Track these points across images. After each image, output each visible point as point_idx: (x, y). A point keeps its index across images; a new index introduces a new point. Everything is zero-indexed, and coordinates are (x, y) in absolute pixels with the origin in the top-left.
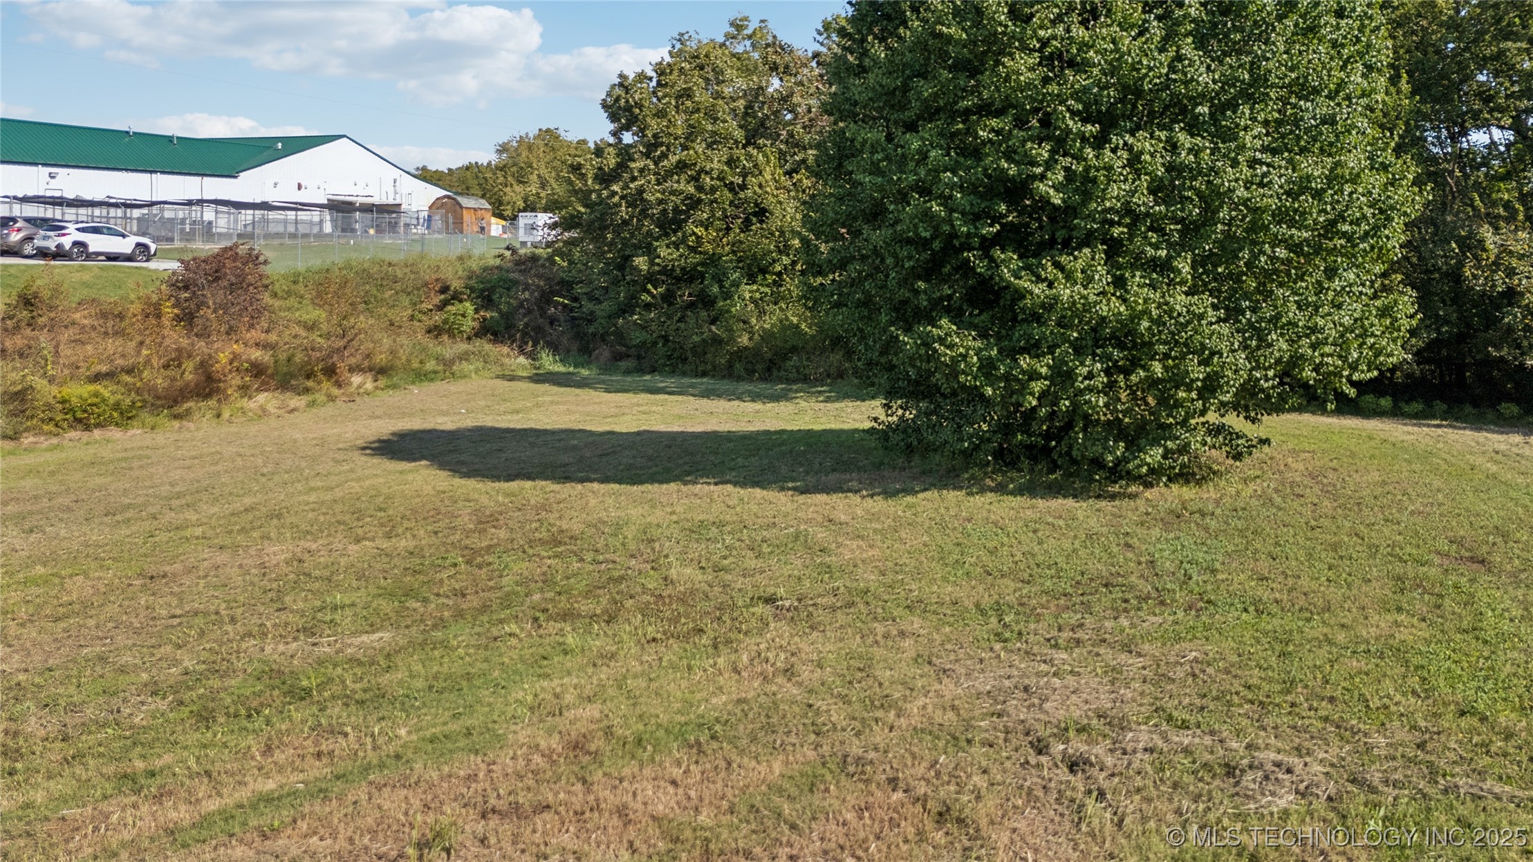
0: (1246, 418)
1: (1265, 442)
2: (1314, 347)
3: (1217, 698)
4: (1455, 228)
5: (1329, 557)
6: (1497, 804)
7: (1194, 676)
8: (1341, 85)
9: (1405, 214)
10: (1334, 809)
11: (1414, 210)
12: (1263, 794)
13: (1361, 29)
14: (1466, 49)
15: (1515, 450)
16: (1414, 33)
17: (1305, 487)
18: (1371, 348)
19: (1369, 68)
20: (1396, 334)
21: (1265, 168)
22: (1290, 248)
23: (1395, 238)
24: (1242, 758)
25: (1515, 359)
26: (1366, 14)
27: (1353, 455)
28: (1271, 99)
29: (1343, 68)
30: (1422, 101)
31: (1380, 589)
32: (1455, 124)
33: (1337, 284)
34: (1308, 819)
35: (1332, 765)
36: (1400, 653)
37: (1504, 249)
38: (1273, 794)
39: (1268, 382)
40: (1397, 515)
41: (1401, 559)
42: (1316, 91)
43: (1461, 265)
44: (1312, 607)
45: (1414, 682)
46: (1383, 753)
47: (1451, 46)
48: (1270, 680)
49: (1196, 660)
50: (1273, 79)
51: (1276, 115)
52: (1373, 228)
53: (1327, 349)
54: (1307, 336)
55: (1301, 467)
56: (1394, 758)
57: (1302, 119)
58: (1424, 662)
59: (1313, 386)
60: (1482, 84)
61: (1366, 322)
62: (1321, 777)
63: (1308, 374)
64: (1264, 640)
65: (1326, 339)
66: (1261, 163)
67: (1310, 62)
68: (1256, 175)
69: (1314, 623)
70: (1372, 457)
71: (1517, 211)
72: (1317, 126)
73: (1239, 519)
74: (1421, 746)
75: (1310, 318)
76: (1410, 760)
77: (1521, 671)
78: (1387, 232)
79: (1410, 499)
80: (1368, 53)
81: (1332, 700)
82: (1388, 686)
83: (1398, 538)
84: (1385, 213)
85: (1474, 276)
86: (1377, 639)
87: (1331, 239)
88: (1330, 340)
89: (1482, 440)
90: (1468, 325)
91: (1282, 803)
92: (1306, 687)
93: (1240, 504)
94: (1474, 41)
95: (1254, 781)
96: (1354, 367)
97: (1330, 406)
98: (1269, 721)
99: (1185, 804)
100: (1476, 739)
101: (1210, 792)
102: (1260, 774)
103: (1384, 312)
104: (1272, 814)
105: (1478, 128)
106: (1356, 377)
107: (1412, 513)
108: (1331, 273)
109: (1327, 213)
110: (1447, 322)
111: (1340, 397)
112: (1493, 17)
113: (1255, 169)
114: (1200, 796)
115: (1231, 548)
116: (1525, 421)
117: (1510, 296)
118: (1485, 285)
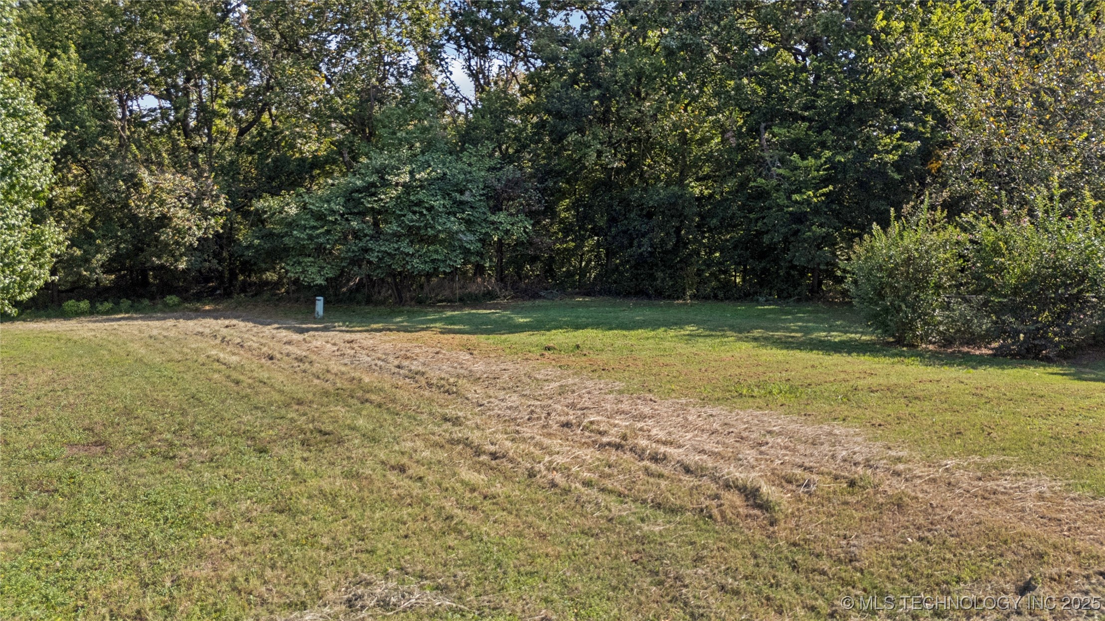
4: (122, 170)
25: (171, 264)
37: (157, 187)
43: (128, 197)
70: (52, 357)
71: (165, 159)
85: (138, 207)
90: (138, 242)
110: (124, 241)
116: (182, 307)
117: (164, 221)
118: (145, 213)
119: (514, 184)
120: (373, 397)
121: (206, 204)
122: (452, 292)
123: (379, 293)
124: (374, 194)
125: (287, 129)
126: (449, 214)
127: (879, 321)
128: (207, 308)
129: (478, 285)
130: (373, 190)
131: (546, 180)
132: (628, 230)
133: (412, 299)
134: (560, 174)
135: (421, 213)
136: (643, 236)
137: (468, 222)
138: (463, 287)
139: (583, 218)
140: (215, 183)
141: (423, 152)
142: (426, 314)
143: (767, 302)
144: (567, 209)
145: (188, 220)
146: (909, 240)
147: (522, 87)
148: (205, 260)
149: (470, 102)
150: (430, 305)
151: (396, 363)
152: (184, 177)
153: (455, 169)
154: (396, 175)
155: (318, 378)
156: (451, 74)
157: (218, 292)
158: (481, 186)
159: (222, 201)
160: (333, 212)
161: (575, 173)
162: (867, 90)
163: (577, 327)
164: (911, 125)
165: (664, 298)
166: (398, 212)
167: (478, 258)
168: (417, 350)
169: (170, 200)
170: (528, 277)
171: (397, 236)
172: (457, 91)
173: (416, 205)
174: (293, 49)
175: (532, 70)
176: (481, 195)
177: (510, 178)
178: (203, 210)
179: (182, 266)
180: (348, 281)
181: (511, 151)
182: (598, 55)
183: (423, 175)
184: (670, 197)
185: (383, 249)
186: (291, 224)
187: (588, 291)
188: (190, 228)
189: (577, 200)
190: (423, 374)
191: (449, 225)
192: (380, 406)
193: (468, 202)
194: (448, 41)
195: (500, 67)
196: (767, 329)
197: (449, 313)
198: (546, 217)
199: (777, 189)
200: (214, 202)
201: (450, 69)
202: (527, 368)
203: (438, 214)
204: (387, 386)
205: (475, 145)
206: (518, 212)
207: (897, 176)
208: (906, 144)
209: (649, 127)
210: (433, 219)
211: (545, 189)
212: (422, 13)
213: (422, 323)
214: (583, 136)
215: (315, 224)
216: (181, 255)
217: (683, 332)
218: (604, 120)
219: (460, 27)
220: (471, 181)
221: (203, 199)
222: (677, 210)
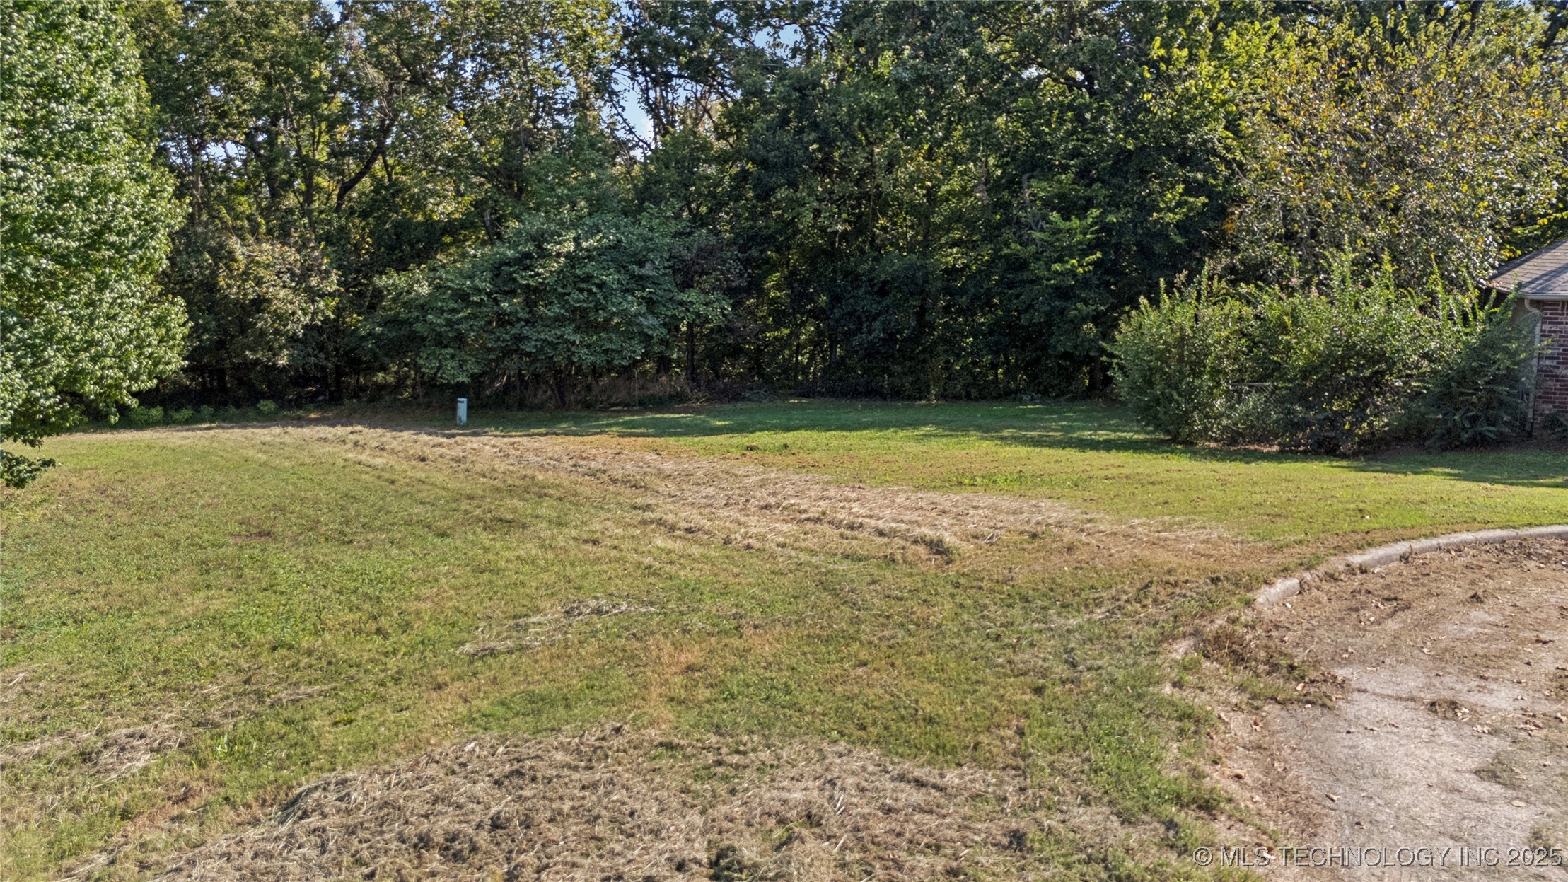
0: (24, 441)
1: (48, 463)
2: (94, 360)
3: (57, 704)
4: (206, 240)
5: (136, 560)
6: (311, 701)
7: (28, 693)
8: (93, 91)
9: (169, 226)
10: (186, 752)
11: (178, 222)
12: (121, 763)
13: (107, 33)
14: (198, 62)
15: (278, 440)
16: (145, 37)
17: (97, 502)
18: (150, 357)
19: (119, 75)
20: (171, 343)
21: (21, 173)
22: (58, 259)
23: (160, 248)
24: (95, 743)
25: (269, 360)
26: (109, 18)
27: (136, 465)
28: (19, 97)
29: (93, 73)
30: (162, 110)
31: (187, 575)
32: (195, 136)
33: (108, 296)
34: (166, 766)
35: (177, 720)
36: (217, 620)
37: (251, 260)
38: (130, 760)
39: (48, 400)
40: (190, 511)
41: (201, 547)
42: (68, 94)
43: (214, 274)
44: (129, 605)
45: (232, 638)
46: (218, 696)
47: (183, 56)
48: (106, 675)
49: (25, 680)
50: (18, 76)
51: (25, 116)
52: (140, 239)
53: (108, 361)
54: (86, 350)
55: (87, 484)
56: (228, 698)
57: (54, 122)
58: (238, 621)
59: (93, 401)
60: (215, 99)
61: (142, 333)
62: (171, 732)
63: (90, 388)
64: (90, 644)
65: (106, 351)
66: (16, 167)
67: (58, 62)
68: (11, 179)
69: (134, 617)
70: (155, 464)
71: (259, 225)
72: (71, 132)
73: (34, 544)
74: (247, 682)
75: (86, 331)
76: (241, 694)
77: (311, 606)
78: (153, 243)
79: (198, 495)
80: (116, 59)
81: (166, 672)
82: (212, 647)
83: (195, 530)
84: (150, 224)
85: (229, 286)
86: (194, 615)
87: (98, 250)
88: (110, 352)
89: (249, 435)
90: (226, 332)
91: (141, 764)
92: (140, 670)
93: (30, 530)
94: (205, 55)
95: (111, 756)
96: (134, 377)
97: (114, 419)
98: (112, 706)
99: (49, 799)
100: (287, 663)
101: (71, 781)
102: (115, 749)
103: (159, 322)
104: (133, 775)
105: (217, 142)
106: (135, 388)
107: (203, 507)
108: (102, 285)
109: (92, 222)
110: (206, 330)
111: (123, 409)
112: (221, 34)
113: (9, 173)
114: (62, 786)
115: (32, 573)
116: (280, 415)
117: (260, 303)
118: (238, 293)
119: (708, 253)
120: (551, 492)
121: (314, 281)
122: (629, 393)
123: (535, 395)
124: (527, 268)
125: (416, 185)
126: (627, 291)
127: (1149, 413)
128: (312, 416)
129: (664, 384)
130: (528, 262)
131: (750, 248)
132: (856, 311)
133: (578, 402)
134: (769, 240)
135: (590, 291)
136: (874, 319)
137: (650, 302)
138: (642, 388)
139: (799, 298)
140: (323, 255)
141: (590, 214)
142: (597, 419)
143: (1032, 401)
144: (778, 287)
145: (292, 303)
146: (1183, 317)
147: (716, 127)
148: (309, 355)
149: (649, 146)
150: (601, 410)
151: (571, 463)
152: (286, 248)
153: (631, 235)
154: (557, 243)
155: (484, 476)
156: (624, 109)
157: (321, 398)
158: (666, 255)
159: (334, 278)
160: (478, 291)
161: (788, 239)
162: (1146, 132)
163: (788, 429)
164: (1200, 176)
165: (903, 399)
166: (560, 290)
167: (663, 348)
168: (594, 451)
169: (268, 276)
170: (728, 375)
171: (559, 319)
172: (631, 132)
173: (583, 281)
174: (418, 81)
175: (730, 105)
176: (665, 268)
177: (703, 245)
178: (309, 290)
179: (282, 362)
180: (493, 381)
181: (704, 210)
182: (814, 89)
183: (592, 242)
184: (907, 269)
185: (542, 336)
186: (424, 307)
187: (807, 392)
188: (293, 313)
189: (793, 273)
190: (604, 472)
191: (625, 305)
192: (561, 499)
193: (648, 277)
194: (619, 66)
195: (688, 99)
196: (1021, 428)
197: (627, 418)
198: (750, 296)
199: (1037, 256)
200: (323, 279)
201: (622, 103)
202: (726, 465)
203: (612, 292)
204: (566, 483)
205: (657, 204)
206: (714, 289)
207: (1180, 240)
208: (1192, 199)
209: (879, 180)
210: (605, 298)
211: (747, 260)
212: (586, 34)
213: (594, 427)
214: (795, 191)
215: (455, 306)
216: (281, 348)
217: (916, 433)
218: (823, 169)
219: (635, 47)
220: (652, 250)
221: (310, 276)
222: (917, 285)
